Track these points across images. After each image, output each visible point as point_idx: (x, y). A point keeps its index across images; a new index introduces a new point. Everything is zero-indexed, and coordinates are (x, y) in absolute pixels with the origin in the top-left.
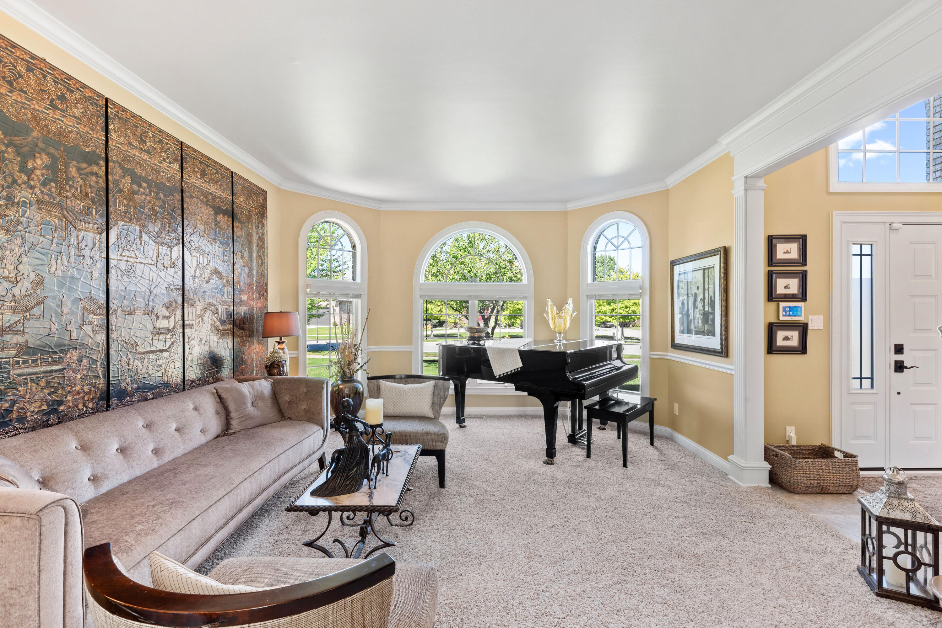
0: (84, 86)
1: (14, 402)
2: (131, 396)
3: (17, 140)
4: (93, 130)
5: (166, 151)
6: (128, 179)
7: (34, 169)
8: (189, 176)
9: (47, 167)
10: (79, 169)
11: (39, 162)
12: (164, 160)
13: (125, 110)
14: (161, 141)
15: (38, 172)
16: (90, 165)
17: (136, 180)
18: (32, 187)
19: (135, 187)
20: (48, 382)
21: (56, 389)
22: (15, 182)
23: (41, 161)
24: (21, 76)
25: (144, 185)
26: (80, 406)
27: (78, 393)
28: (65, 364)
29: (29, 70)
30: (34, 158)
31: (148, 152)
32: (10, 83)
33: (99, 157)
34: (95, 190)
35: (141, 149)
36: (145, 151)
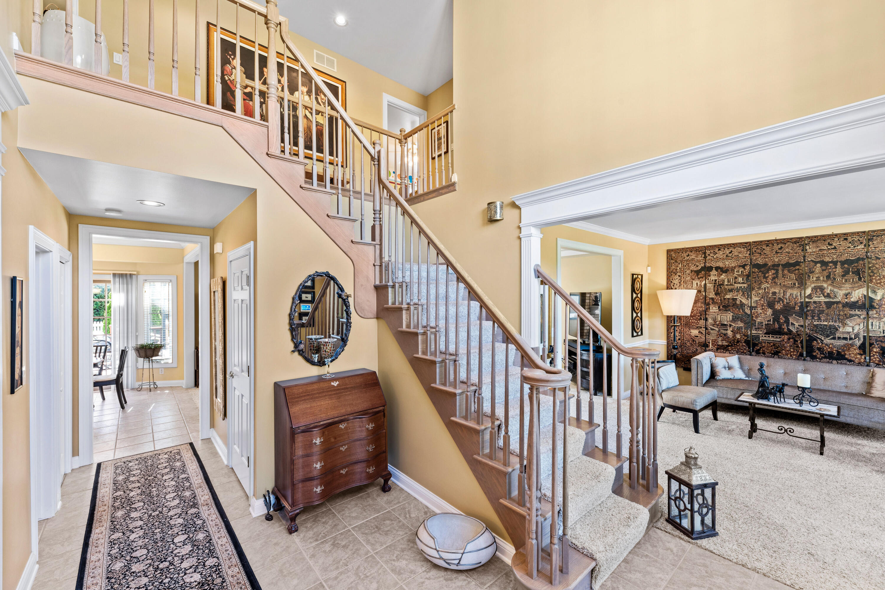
0: (791, 239)
1: (761, 348)
2: (821, 359)
3: (762, 269)
4: (796, 253)
5: (850, 243)
6: (819, 265)
7: (768, 276)
8: (875, 248)
9: (774, 274)
10: (788, 270)
11: (770, 273)
12: (849, 247)
13: (816, 237)
14: (846, 239)
15: (770, 277)
16: (794, 267)
17: (824, 264)
18: (768, 282)
19: (824, 268)
20: (774, 345)
21: (778, 347)
22: (761, 282)
23: (771, 273)
24: (764, 249)
25: (831, 265)
26: (789, 356)
27: (788, 351)
28: (781, 339)
29: (767, 246)
30: (768, 273)
31: (835, 248)
32: (760, 254)
33: (800, 262)
34: (797, 276)
35: (829, 249)
36: (832, 249)
